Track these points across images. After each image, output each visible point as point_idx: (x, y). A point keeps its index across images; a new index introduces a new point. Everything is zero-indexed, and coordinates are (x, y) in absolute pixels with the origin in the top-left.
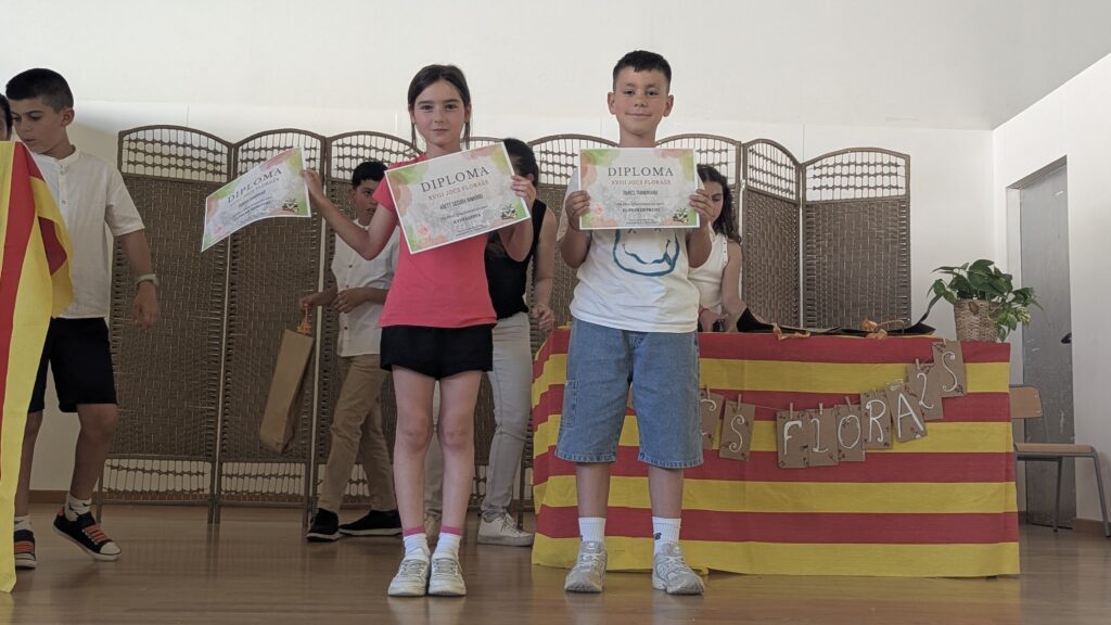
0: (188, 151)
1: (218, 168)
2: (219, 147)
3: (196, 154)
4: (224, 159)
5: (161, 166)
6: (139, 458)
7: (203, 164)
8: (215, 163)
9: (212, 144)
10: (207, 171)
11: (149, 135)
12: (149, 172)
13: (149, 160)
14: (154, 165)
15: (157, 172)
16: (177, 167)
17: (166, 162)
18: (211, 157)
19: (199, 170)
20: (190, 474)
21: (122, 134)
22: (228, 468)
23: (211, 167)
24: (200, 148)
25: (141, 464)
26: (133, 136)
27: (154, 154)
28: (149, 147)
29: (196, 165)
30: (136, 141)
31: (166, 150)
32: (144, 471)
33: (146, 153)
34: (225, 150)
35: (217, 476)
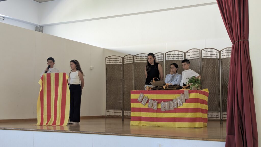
0: (116, 60)
1: (121, 62)
2: (121, 58)
3: (117, 60)
4: (122, 60)
5: (112, 62)
6: (111, 110)
7: (118, 61)
8: (120, 61)
9: (120, 58)
10: (119, 62)
11: (110, 58)
12: (110, 63)
13: (110, 62)
14: (111, 62)
15: (112, 63)
16: (114, 62)
17: (113, 61)
18: (120, 60)
19: (118, 62)
20: (119, 113)
21: (106, 58)
22: (125, 112)
23: (120, 62)
24: (118, 59)
25: (112, 111)
26: (108, 58)
27: (111, 61)
28: (110, 60)
29: (117, 61)
30: (108, 59)
31: (113, 60)
32: (112, 112)
33: (110, 61)
34: (122, 58)
35: (123, 113)
